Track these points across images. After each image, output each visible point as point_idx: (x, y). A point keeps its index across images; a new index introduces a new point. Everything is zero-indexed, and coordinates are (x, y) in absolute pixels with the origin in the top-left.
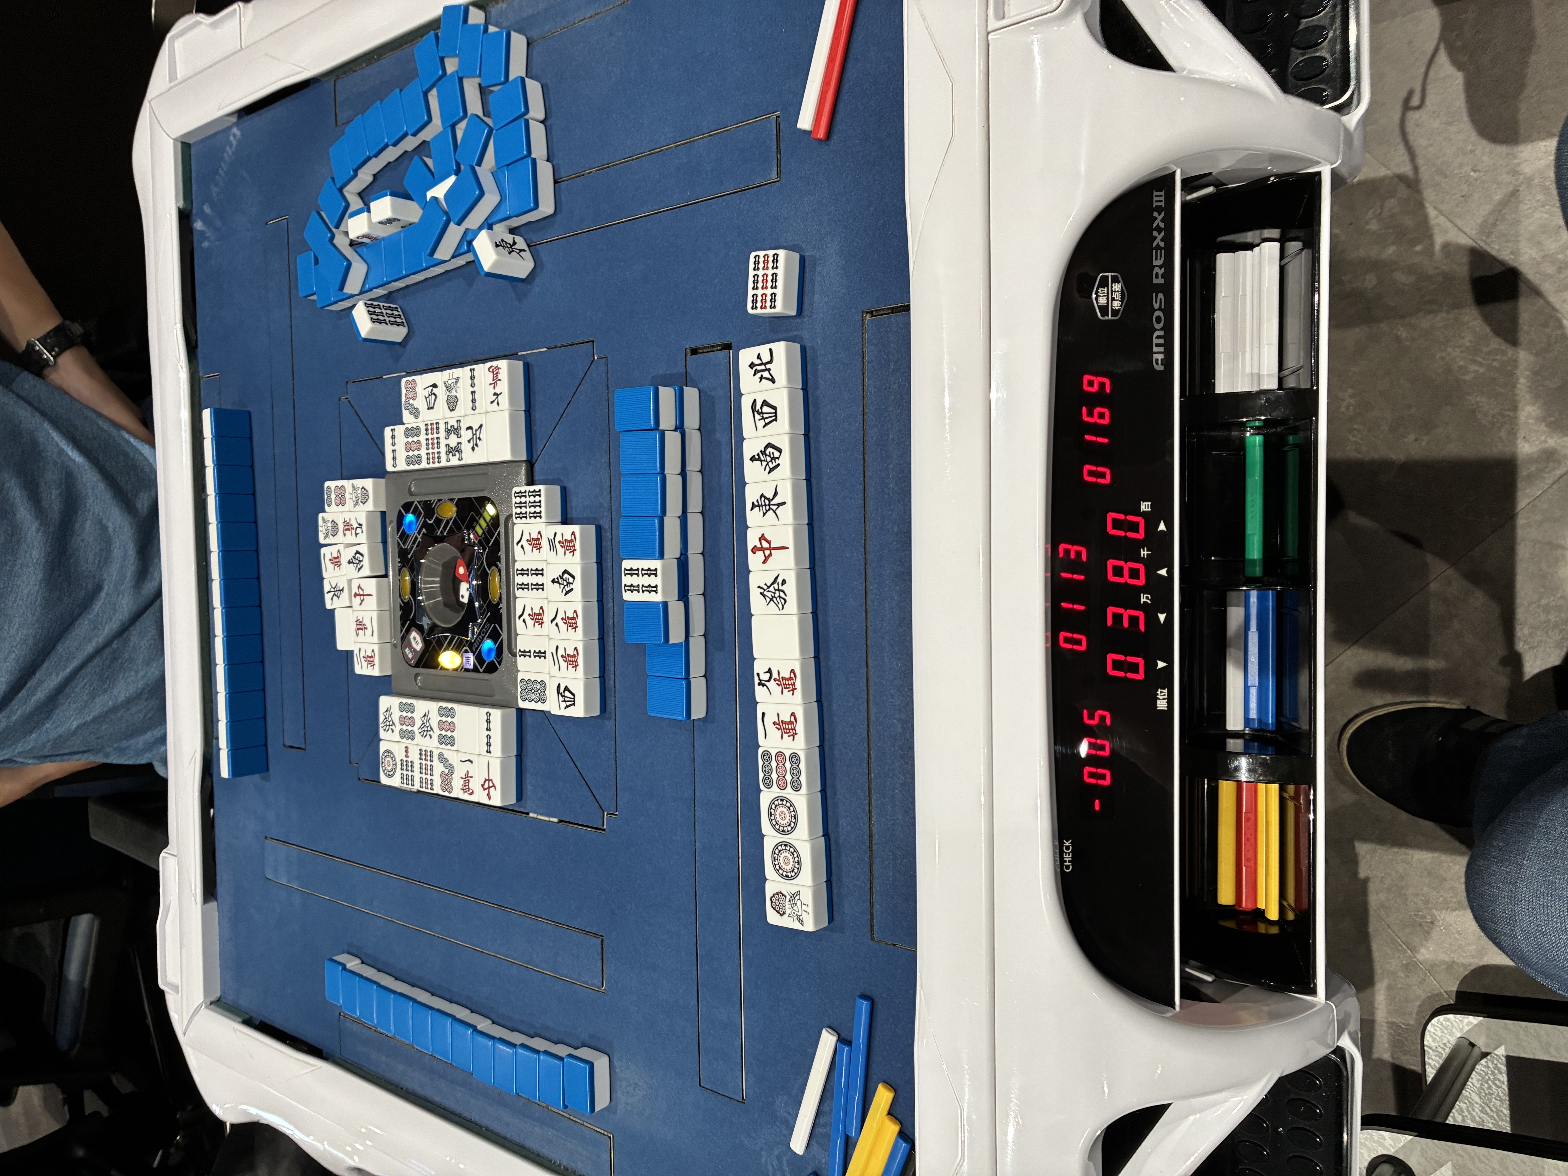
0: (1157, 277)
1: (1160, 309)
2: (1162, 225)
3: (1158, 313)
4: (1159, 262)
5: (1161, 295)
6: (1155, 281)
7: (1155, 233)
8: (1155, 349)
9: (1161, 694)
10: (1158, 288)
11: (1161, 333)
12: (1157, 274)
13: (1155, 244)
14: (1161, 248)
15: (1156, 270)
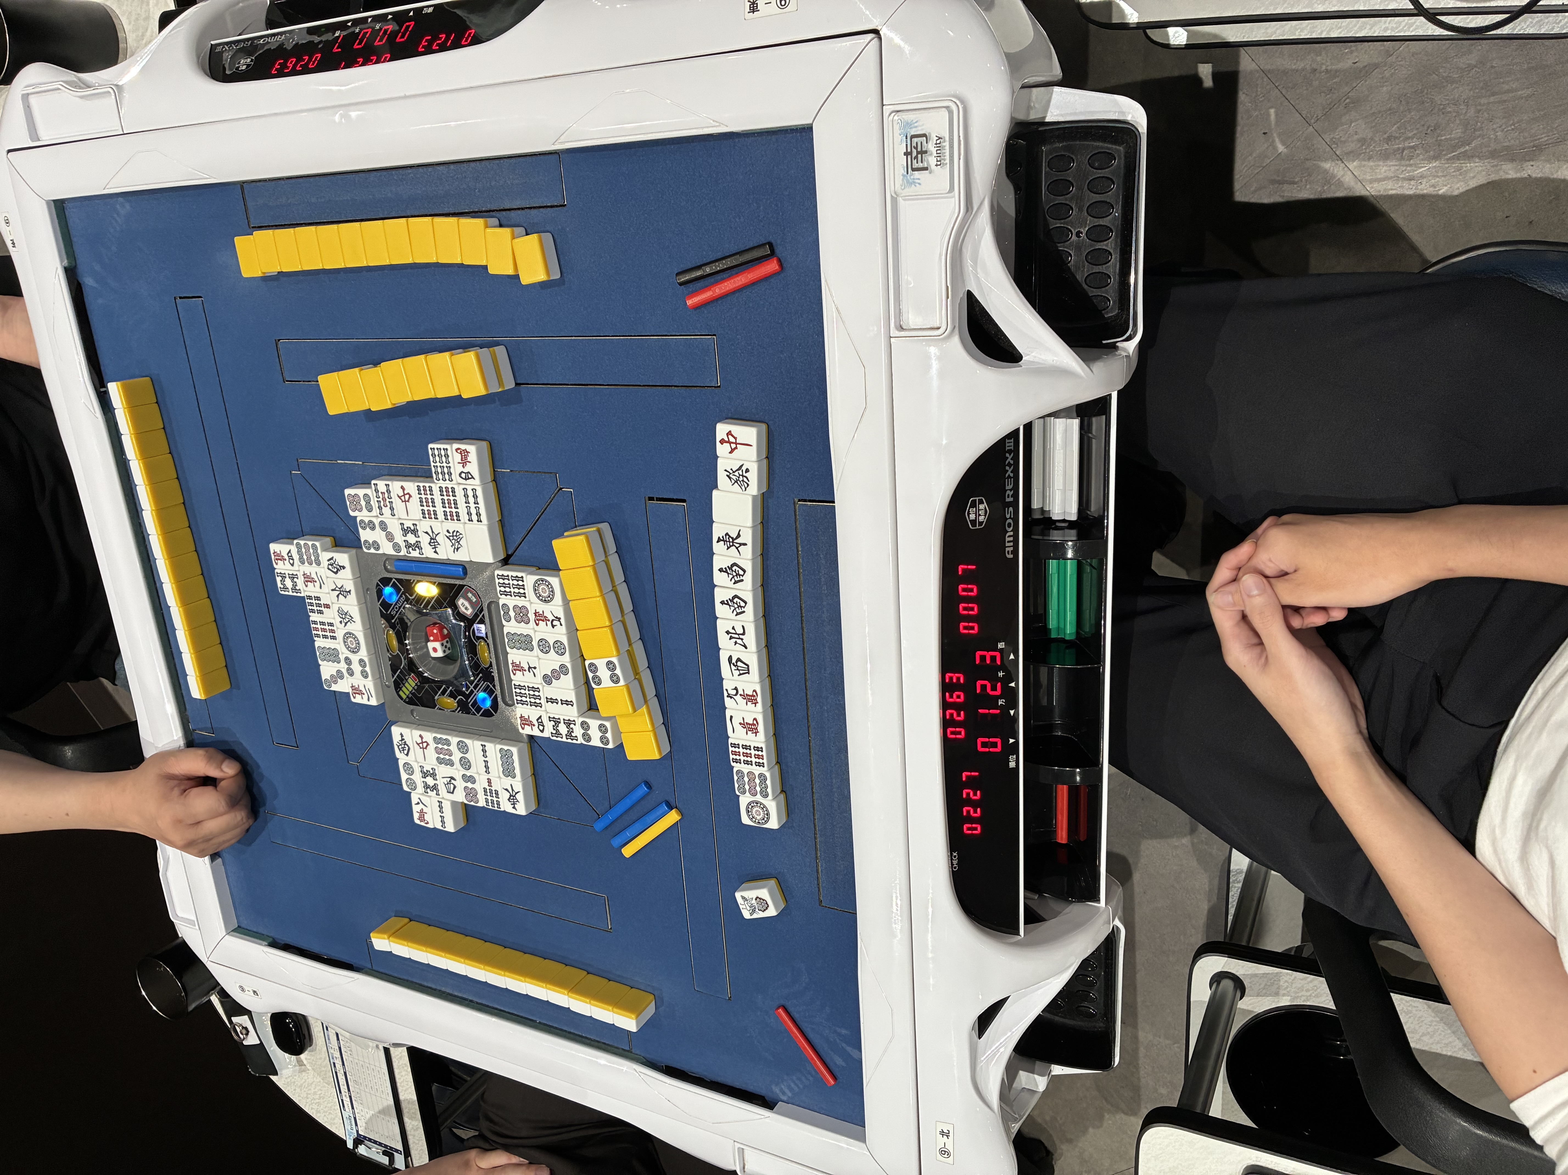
0: (1008, 497)
1: (1010, 518)
2: (1012, 462)
3: (1010, 521)
4: (1010, 487)
5: (1011, 509)
6: (1008, 500)
7: (1007, 468)
8: (1007, 544)
9: (1012, 758)
10: (1009, 505)
11: (1012, 533)
12: (1008, 495)
13: (1007, 475)
14: (1011, 478)
15: (1008, 492)
